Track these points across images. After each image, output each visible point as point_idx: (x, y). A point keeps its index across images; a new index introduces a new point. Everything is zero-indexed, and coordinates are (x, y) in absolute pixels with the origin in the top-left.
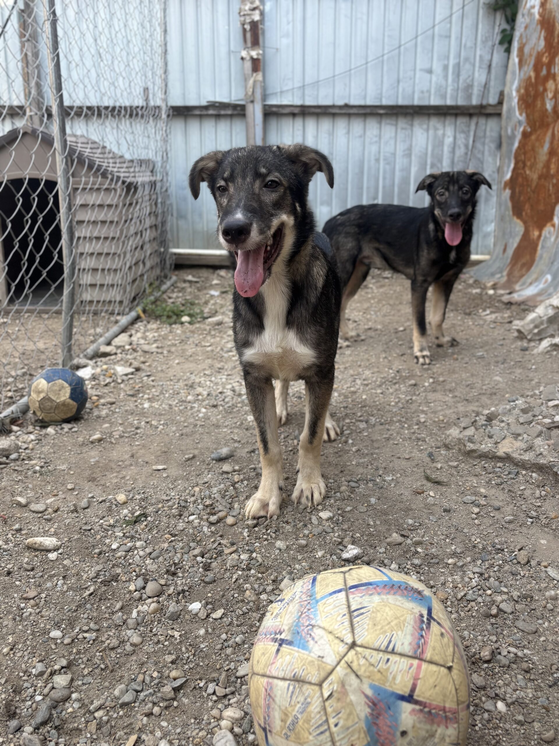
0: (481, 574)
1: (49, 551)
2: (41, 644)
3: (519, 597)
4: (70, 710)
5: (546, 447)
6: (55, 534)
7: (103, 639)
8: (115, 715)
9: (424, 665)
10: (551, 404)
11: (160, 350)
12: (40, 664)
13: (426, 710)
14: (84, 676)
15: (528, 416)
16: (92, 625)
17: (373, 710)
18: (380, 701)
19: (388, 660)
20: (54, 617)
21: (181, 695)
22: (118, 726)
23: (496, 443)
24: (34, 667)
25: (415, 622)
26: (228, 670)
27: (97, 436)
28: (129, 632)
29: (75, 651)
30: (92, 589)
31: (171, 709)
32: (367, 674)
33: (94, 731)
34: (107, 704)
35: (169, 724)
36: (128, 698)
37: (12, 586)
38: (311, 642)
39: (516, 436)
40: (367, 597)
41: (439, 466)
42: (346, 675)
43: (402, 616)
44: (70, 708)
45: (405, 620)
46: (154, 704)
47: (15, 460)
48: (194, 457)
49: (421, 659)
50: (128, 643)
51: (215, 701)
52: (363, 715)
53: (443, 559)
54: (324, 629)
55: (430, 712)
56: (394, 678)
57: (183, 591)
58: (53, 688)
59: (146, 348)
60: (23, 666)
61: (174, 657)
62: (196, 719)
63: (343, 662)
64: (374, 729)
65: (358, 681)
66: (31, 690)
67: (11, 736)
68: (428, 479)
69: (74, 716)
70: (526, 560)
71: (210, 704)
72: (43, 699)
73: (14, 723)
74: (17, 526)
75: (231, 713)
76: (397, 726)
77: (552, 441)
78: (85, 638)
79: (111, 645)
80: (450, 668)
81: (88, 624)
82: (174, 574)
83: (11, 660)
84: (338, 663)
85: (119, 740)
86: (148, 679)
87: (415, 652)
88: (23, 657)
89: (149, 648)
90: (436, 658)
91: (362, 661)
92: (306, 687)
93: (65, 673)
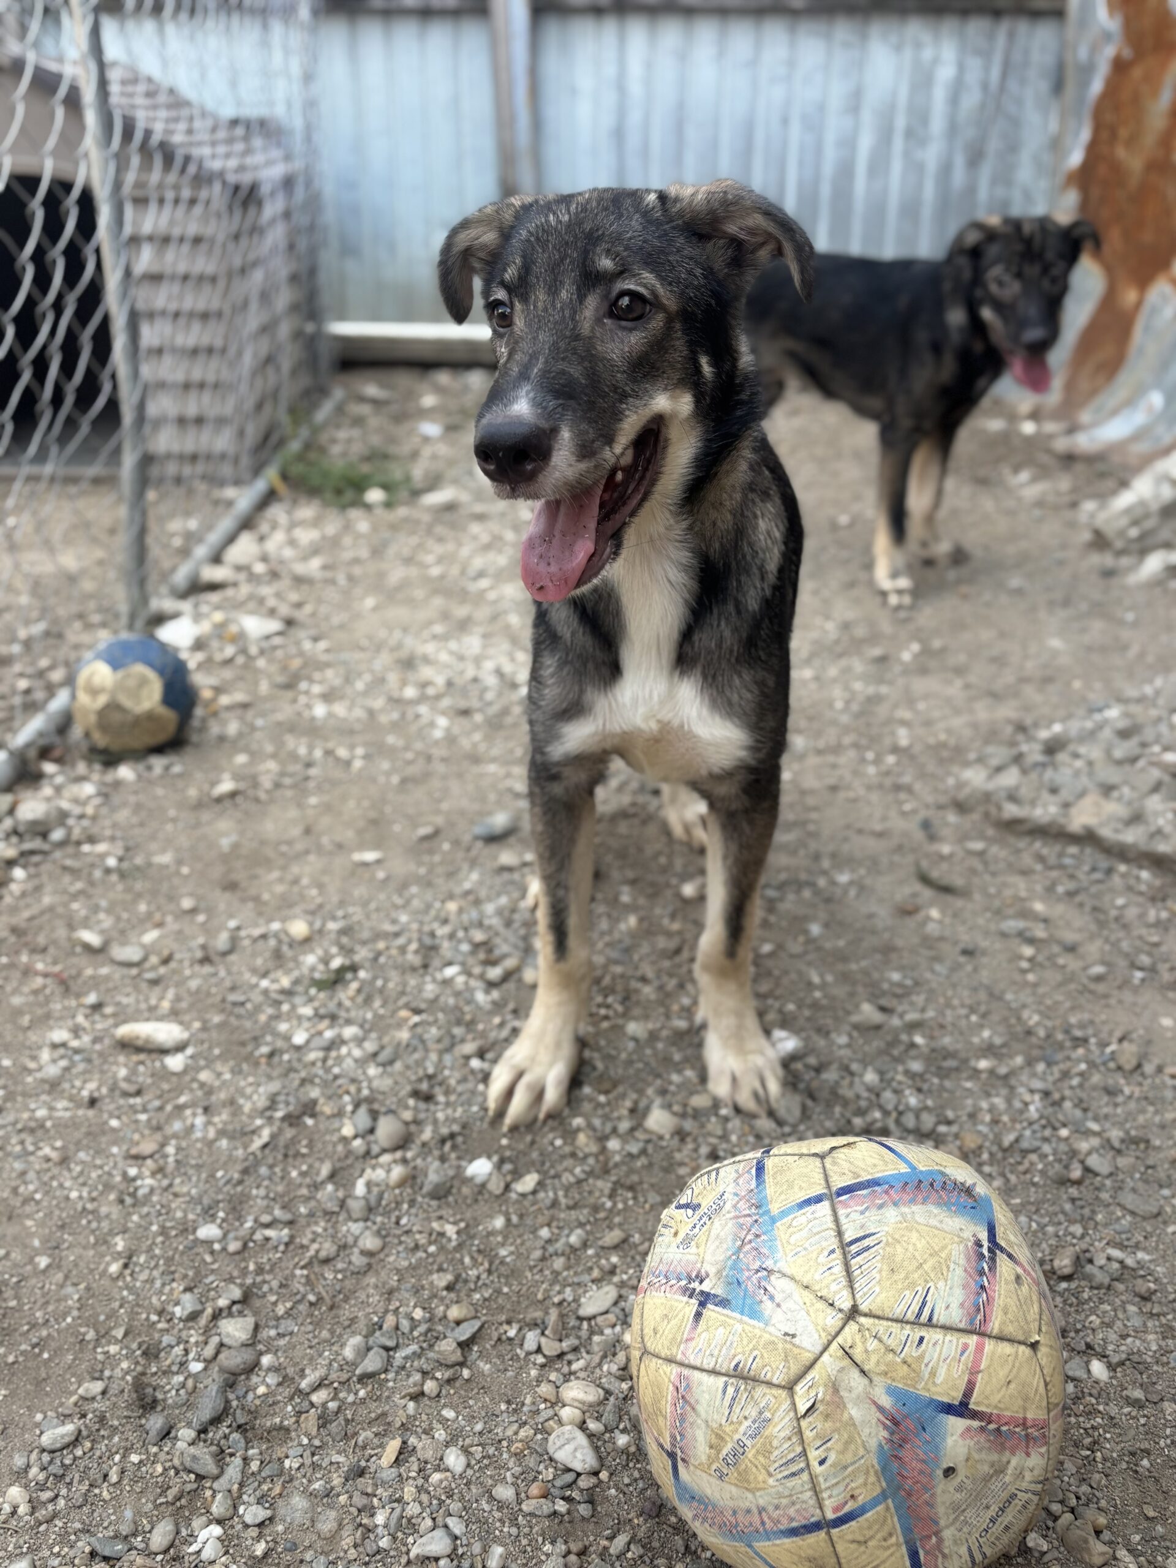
0: (1046, 1094)
1: (164, 1051)
2: (182, 1253)
3: (1122, 1141)
4: (262, 1390)
6: (174, 1015)
7: (305, 1242)
8: (351, 1398)
9: (989, 1346)
11: (329, 574)
12: (187, 1297)
13: (992, 1426)
14: (278, 1319)
15: (1132, 745)
16: (278, 1212)
17: (892, 1433)
18: (906, 1417)
19: (921, 1339)
20: (200, 1197)
21: (474, 1355)
22: (358, 1418)
23: (1066, 805)
24: (177, 1304)
25: (968, 1260)
26: (560, 1304)
27: (226, 786)
28: (355, 1228)
29: (252, 1267)
30: (266, 1134)
31: (458, 1384)
32: (883, 1368)
33: (314, 1432)
34: (333, 1376)
35: (458, 1413)
36: (372, 1362)
37: (104, 1129)
38: (768, 1305)
39: (1107, 790)
40: (874, 1211)
41: (946, 849)
42: (842, 1370)
43: (944, 1248)
44: (262, 1385)
45: (948, 1258)
46: (425, 1374)
47: (62, 844)
48: (436, 833)
49: (982, 1334)
50: (356, 1250)
51: (543, 1366)
52: (873, 1444)
53: (965, 1061)
54: (792, 1278)
55: (998, 1430)
56: (933, 1374)
57: (452, 1136)
58: (222, 1345)
59: (300, 569)
60: (154, 1300)
61: (449, 1277)
62: (509, 1402)
63: (834, 1345)
64: (895, 1466)
65: (866, 1381)
66: (178, 1350)
67: (155, 1449)
68: (925, 879)
69: (270, 1402)
70: (1134, 1062)
71: (534, 1373)
72: (205, 1369)
73: (155, 1422)
74: (92, 998)
75: (577, 1392)
76: (937, 1459)
78: (267, 1239)
79: (323, 1254)
80: (1034, 1346)
81: (268, 1210)
82: (428, 1098)
83: (127, 1287)
84: (825, 1348)
85: (364, 1448)
86: (405, 1324)
87: (972, 1321)
88: (151, 1281)
89: (397, 1259)
90: (1010, 1330)
91: (873, 1345)
92: (760, 1390)
93: (241, 1313)
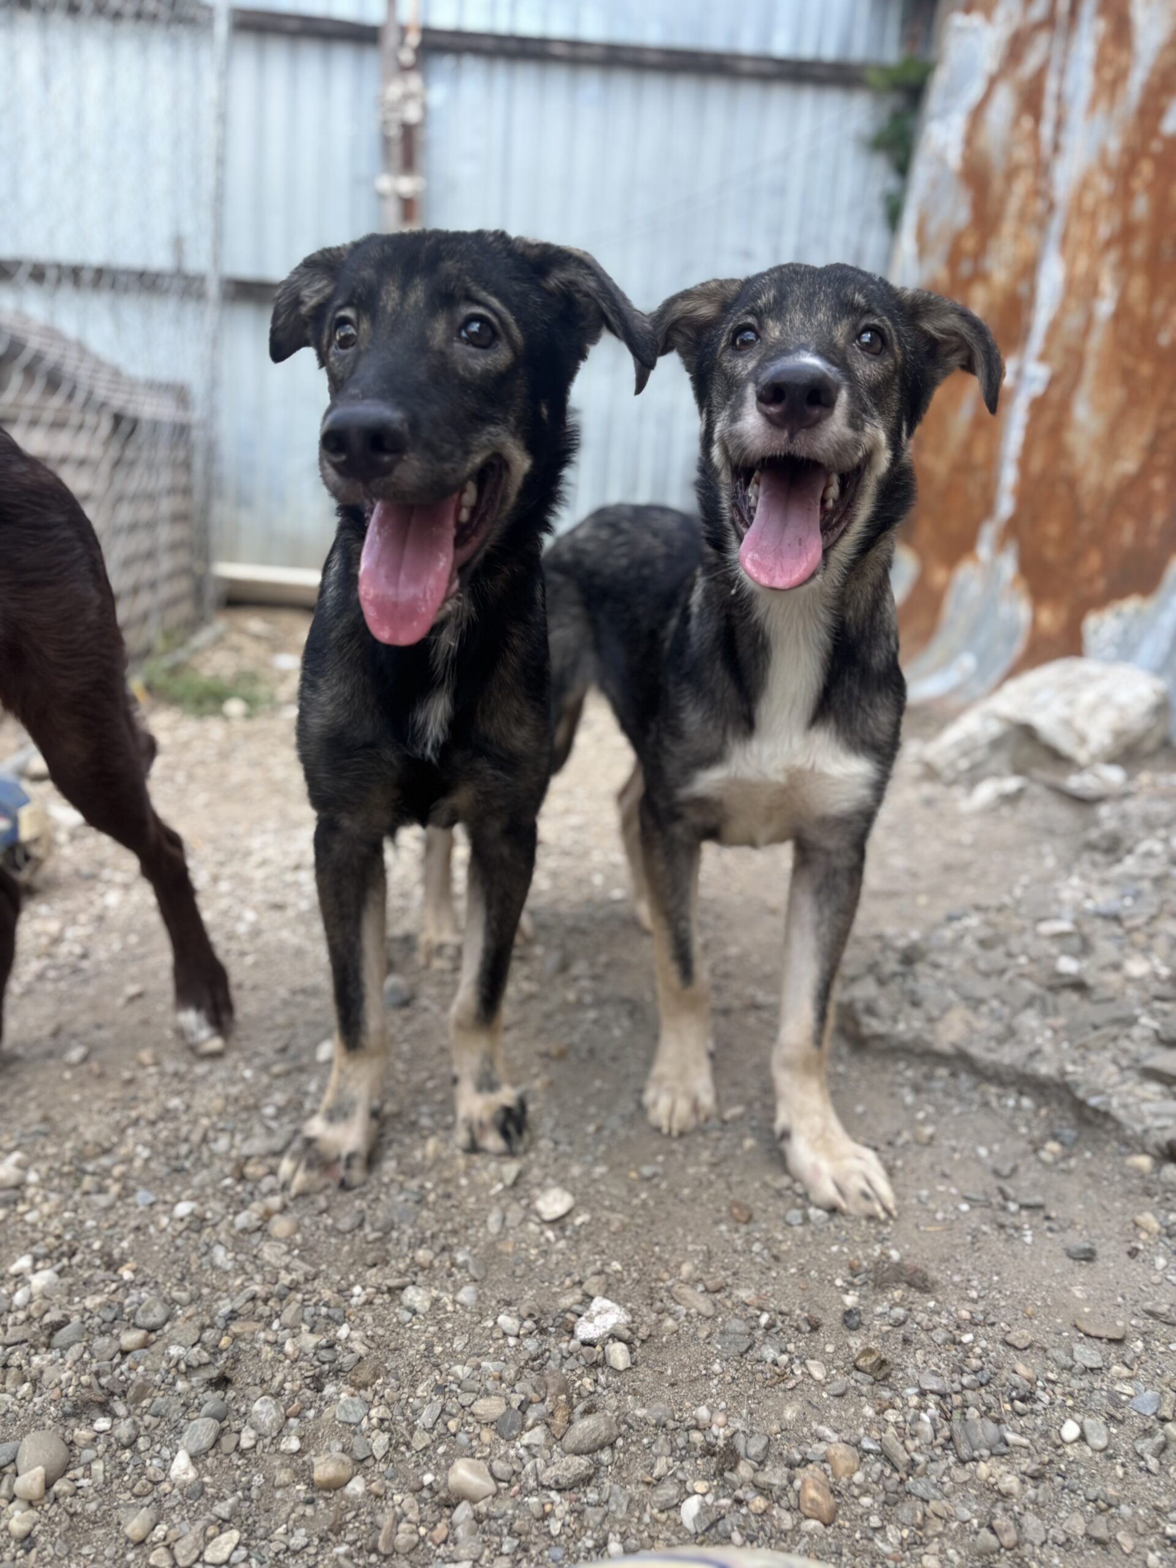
0: (943, 1396)
5: (1048, 1034)
10: (1046, 928)
15: (997, 956)
23: (931, 1020)
39: (975, 1003)
77: (1060, 1021)
